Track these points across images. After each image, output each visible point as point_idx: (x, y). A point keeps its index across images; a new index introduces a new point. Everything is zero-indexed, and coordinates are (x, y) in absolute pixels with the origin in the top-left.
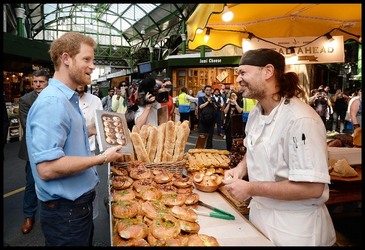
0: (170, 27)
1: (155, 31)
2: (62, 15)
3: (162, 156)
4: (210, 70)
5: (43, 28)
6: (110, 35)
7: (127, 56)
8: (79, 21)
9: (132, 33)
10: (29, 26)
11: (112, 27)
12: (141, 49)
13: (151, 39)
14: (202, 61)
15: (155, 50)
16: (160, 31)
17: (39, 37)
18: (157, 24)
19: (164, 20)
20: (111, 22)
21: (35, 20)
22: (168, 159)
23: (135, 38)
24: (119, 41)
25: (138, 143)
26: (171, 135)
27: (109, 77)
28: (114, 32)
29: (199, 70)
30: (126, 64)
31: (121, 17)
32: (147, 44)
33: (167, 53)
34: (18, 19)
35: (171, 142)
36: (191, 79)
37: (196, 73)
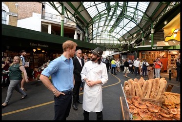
0: (137, 36)
1: (131, 37)
2: (98, 35)
3: (150, 95)
4: (156, 52)
5: (92, 39)
6: (114, 40)
7: (119, 47)
8: (103, 36)
9: (121, 39)
10: (89, 39)
11: (114, 37)
12: (125, 44)
13: (129, 41)
14: (153, 48)
15: (131, 44)
16: (133, 37)
17: (91, 42)
18: (132, 35)
19: (134, 34)
20: (114, 36)
21: (90, 37)
22: (153, 97)
23: (123, 40)
24: (116, 42)
25: (138, 88)
26: (157, 86)
27: (113, 54)
28: (115, 39)
29: (151, 52)
30: (119, 50)
31: (117, 34)
32: (127, 42)
33: (135, 45)
34: (86, 37)
35: (156, 89)
36: (147, 55)
37: (150, 53)
